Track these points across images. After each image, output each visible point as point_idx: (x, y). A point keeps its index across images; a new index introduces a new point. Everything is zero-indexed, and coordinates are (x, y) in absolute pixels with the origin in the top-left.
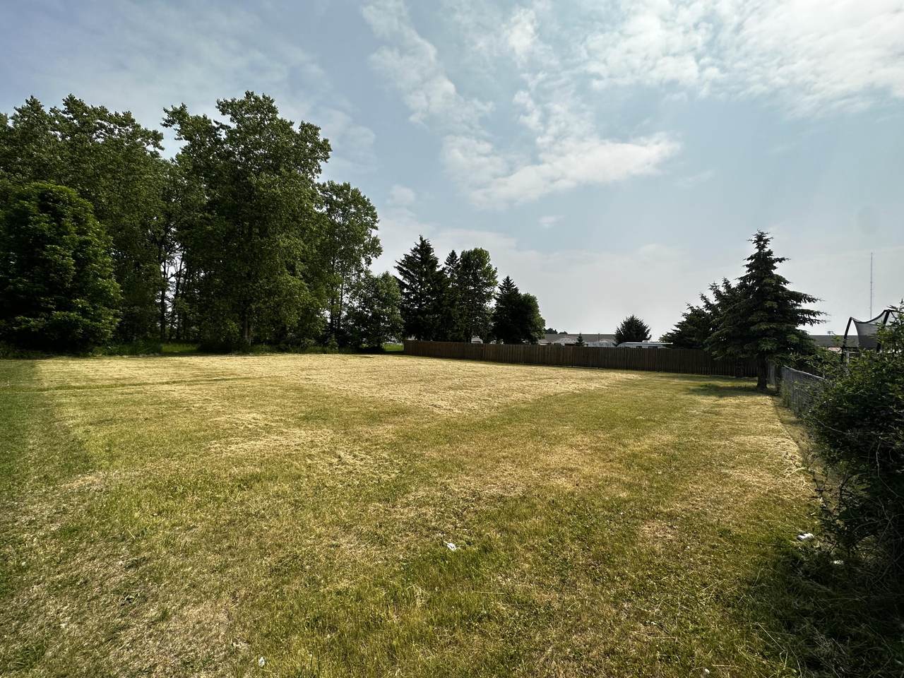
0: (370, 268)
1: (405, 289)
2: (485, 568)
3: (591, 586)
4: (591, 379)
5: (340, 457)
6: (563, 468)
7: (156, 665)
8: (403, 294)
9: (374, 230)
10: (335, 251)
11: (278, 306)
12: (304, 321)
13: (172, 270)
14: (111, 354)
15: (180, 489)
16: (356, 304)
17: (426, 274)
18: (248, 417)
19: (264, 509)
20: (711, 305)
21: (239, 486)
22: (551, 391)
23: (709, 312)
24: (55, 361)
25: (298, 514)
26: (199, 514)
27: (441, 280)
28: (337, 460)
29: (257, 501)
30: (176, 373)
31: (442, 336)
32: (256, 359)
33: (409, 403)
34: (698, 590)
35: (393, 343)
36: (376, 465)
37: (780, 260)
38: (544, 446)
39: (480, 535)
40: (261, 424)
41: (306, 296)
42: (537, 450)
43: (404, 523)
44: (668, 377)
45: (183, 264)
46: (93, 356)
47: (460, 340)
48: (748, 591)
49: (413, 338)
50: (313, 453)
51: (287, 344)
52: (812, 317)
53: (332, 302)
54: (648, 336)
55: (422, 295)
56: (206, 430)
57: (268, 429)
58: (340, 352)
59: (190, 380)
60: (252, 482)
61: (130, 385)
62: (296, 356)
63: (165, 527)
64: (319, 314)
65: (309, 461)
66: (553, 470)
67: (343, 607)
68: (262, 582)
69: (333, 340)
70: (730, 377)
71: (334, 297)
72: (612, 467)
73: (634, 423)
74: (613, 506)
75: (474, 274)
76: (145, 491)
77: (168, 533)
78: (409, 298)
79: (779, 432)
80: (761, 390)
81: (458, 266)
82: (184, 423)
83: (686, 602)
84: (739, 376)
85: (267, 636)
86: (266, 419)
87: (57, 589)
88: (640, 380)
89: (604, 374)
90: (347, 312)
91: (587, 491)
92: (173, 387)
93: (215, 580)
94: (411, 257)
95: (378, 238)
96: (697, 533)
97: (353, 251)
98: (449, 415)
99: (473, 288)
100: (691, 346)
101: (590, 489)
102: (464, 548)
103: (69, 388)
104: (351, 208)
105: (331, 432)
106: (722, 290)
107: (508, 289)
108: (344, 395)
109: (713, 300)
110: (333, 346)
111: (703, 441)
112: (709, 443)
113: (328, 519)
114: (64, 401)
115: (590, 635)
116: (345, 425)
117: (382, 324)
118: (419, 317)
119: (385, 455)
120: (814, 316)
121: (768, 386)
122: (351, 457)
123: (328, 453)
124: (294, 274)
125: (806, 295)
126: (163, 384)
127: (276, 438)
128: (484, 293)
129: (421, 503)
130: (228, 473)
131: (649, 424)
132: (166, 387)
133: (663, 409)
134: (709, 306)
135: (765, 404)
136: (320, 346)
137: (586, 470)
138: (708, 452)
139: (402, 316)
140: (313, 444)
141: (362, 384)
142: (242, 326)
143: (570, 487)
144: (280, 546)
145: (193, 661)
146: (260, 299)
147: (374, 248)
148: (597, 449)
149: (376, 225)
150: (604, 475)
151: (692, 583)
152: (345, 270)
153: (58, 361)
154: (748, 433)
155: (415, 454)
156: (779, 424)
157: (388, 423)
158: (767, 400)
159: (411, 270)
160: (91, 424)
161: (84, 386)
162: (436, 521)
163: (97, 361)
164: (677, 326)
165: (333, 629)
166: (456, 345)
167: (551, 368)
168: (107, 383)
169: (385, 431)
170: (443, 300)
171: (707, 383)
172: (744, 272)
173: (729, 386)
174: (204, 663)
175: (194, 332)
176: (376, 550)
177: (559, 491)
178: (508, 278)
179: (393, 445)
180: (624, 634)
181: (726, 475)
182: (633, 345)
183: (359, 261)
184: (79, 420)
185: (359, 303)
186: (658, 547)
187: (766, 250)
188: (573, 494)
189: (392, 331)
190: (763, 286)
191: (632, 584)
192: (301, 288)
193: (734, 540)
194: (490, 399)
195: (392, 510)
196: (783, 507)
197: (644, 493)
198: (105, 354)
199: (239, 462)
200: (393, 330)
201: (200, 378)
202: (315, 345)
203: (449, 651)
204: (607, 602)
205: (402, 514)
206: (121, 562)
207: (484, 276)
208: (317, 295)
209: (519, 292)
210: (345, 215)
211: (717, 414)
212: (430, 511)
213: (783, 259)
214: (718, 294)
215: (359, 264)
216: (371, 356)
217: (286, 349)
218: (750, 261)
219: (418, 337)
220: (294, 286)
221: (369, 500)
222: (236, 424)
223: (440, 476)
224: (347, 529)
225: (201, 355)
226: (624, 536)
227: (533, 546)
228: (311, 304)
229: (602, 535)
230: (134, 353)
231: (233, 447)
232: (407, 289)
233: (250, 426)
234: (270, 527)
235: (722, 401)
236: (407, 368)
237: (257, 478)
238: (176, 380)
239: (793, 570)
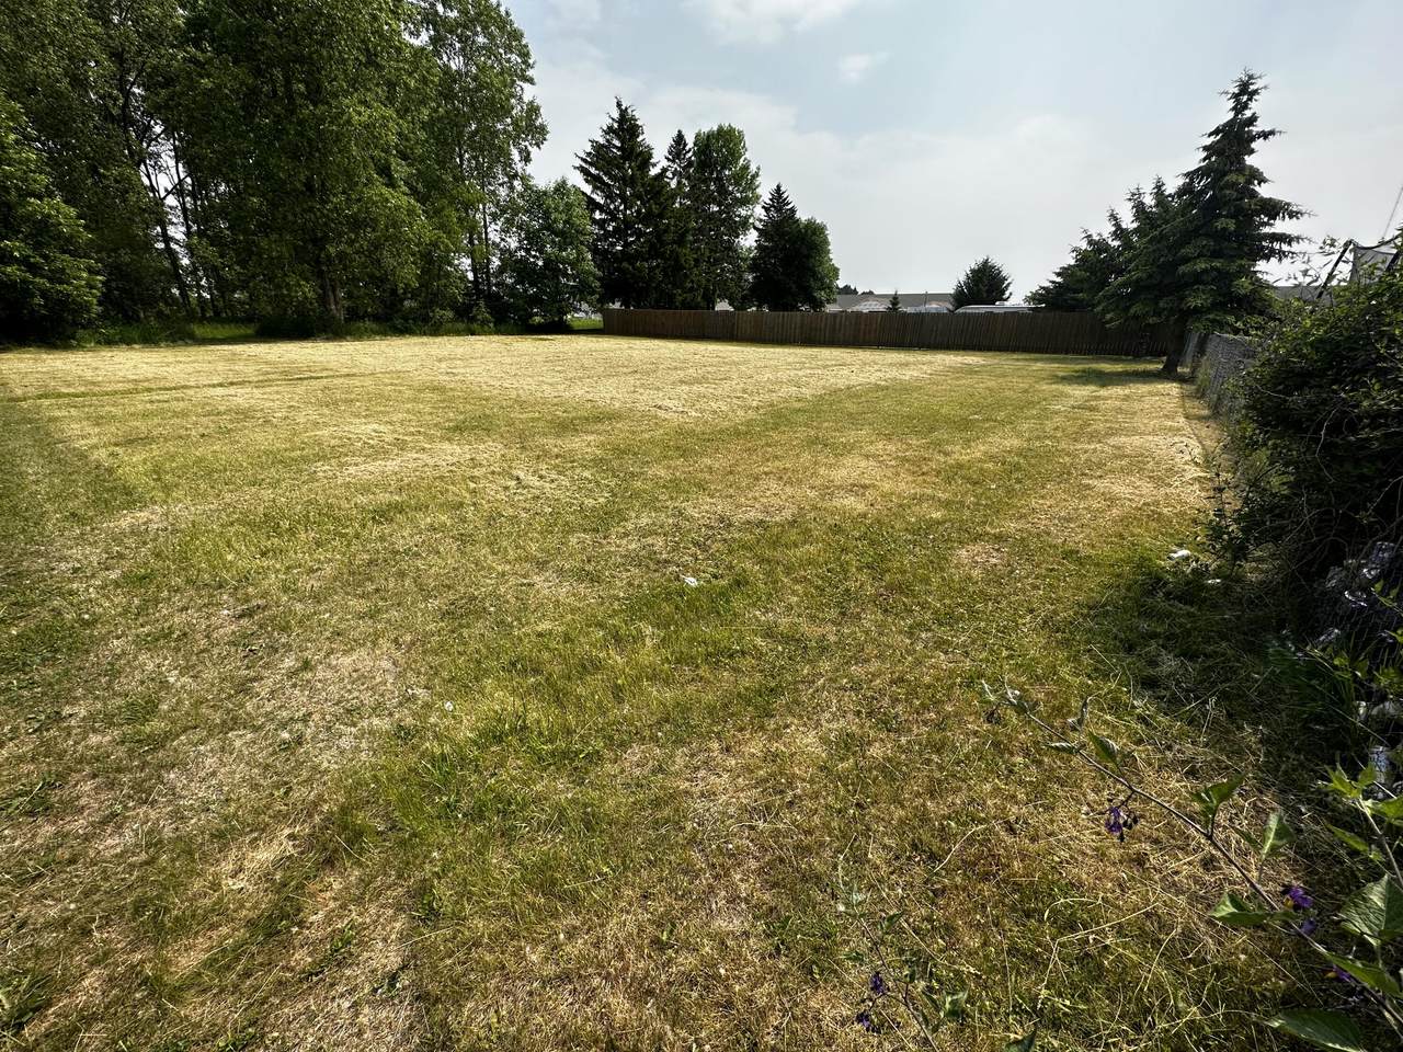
0: (530, 169)
1: (598, 212)
2: (738, 603)
3: (880, 617)
4: (907, 364)
5: (518, 479)
6: (855, 485)
7: (310, 714)
8: (594, 222)
9: (526, 86)
10: (461, 134)
11: (376, 248)
12: (427, 277)
13: (164, 182)
14: (109, 342)
15: (285, 524)
16: (513, 243)
17: (631, 182)
18: (365, 429)
19: (416, 546)
20: (1122, 230)
21: (374, 518)
22: (842, 383)
23: (1116, 243)
24: (18, 356)
25: (467, 550)
26: (321, 555)
27: (659, 193)
28: (514, 483)
29: (403, 536)
30: (231, 370)
31: (666, 301)
32: (358, 345)
33: (617, 405)
34: (1020, 617)
35: (583, 315)
36: (576, 488)
37: (1265, 135)
38: (827, 457)
39: (730, 567)
40: (389, 438)
41: (421, 227)
42: (816, 463)
43: (622, 556)
44: (1026, 360)
45: (180, 165)
46: (80, 347)
47: (697, 307)
48: (1085, 617)
49: (617, 305)
50: (476, 474)
51: (406, 320)
52: (1285, 247)
53: (471, 242)
54: (1007, 294)
55: (628, 223)
56: (303, 448)
57: (401, 445)
58: (498, 332)
59: (256, 379)
60: (392, 514)
61: (160, 389)
62: (425, 339)
63: (278, 571)
64: (450, 264)
65: (472, 485)
66: (838, 488)
67: (548, 648)
68: (432, 626)
69: (483, 311)
70: (1123, 357)
71: (472, 229)
72: (925, 481)
73: (965, 425)
74: (921, 528)
75: (719, 180)
76: (233, 529)
77: (284, 577)
78: (605, 230)
79: (1179, 430)
80: (1169, 374)
81: (690, 164)
82: (263, 439)
83: (1004, 630)
84: (1137, 356)
85: (450, 681)
86: (395, 431)
87: (147, 642)
88: (983, 366)
89: (928, 357)
90: (500, 258)
91: (885, 512)
92: (232, 390)
93: (365, 626)
94: (603, 145)
95: (538, 102)
96: (1033, 555)
97: (495, 134)
98: (681, 420)
99: (716, 209)
100: (1072, 308)
101: (890, 509)
102: (709, 582)
103: (60, 396)
104: (476, 34)
105: (500, 446)
106: (1149, 201)
107: (778, 210)
108: (513, 394)
109: (1128, 221)
110: (484, 322)
111: (1063, 445)
112: (1072, 447)
113: (512, 554)
114: (57, 413)
115: (874, 666)
116: (522, 438)
117: (564, 280)
118: (625, 265)
119: (587, 474)
120: (1290, 244)
121: (1179, 370)
122: (536, 478)
123: (499, 474)
124: (391, 184)
125: (1288, 204)
126: (214, 386)
127: (416, 456)
128: (737, 219)
129: (645, 533)
130: (353, 503)
131: (987, 425)
132: (220, 391)
133: (1011, 405)
134: (1120, 232)
135: (1169, 394)
136: (463, 321)
137: (887, 486)
138: (1067, 459)
139: (597, 266)
140: (474, 463)
141: (541, 379)
142: (320, 288)
143: (861, 507)
144: (449, 587)
145: (358, 708)
146: (340, 235)
147: (532, 128)
148: (905, 460)
149: (530, 73)
150: (912, 491)
151: (1015, 609)
152: (485, 176)
153: (24, 356)
154: (1135, 432)
155: (632, 473)
156: (1182, 420)
157: (586, 432)
158: (1173, 388)
159: (605, 174)
160: (116, 445)
161: (83, 393)
162: (669, 553)
163: (90, 354)
164: (1058, 274)
165: (536, 671)
166: (690, 314)
167: (843, 350)
168: (120, 387)
169: (584, 444)
170: (665, 231)
171: (1087, 366)
172: (1195, 160)
173: (1120, 370)
174: (374, 710)
175: (239, 301)
176: (586, 588)
177: (843, 513)
178: (779, 187)
179: (597, 462)
180: (918, 662)
181: (1088, 487)
182: (982, 309)
183: (508, 155)
184: (95, 440)
185: (520, 242)
186: (976, 573)
187: (1248, 113)
188: (865, 516)
189: (581, 292)
190: (1222, 189)
191: (936, 612)
192: (411, 212)
193: (1080, 562)
194: (745, 396)
195: (604, 542)
196: (1158, 520)
197: (967, 513)
198: (99, 342)
199: (366, 489)
200: (583, 291)
201: (273, 376)
202: (452, 321)
203: (691, 689)
204: (901, 632)
205: (618, 546)
206: (226, 612)
207: (737, 184)
208: (442, 227)
209: (797, 215)
210: (468, 52)
211: (1092, 409)
212: (659, 542)
213: (1272, 133)
214: (1140, 210)
215: (508, 164)
216: (549, 337)
217: (406, 328)
218: (1212, 139)
219: (625, 303)
220: (398, 208)
221: (569, 529)
222: (349, 439)
223: (672, 498)
224: (542, 565)
225: (265, 342)
226: (932, 562)
227: (805, 577)
228: (435, 245)
229: (902, 563)
230: (149, 340)
231: (352, 470)
232: (601, 212)
233: (370, 441)
234: (431, 567)
235: (1103, 392)
236: (612, 354)
237: (400, 508)
238: (235, 380)
239: (1151, 593)
